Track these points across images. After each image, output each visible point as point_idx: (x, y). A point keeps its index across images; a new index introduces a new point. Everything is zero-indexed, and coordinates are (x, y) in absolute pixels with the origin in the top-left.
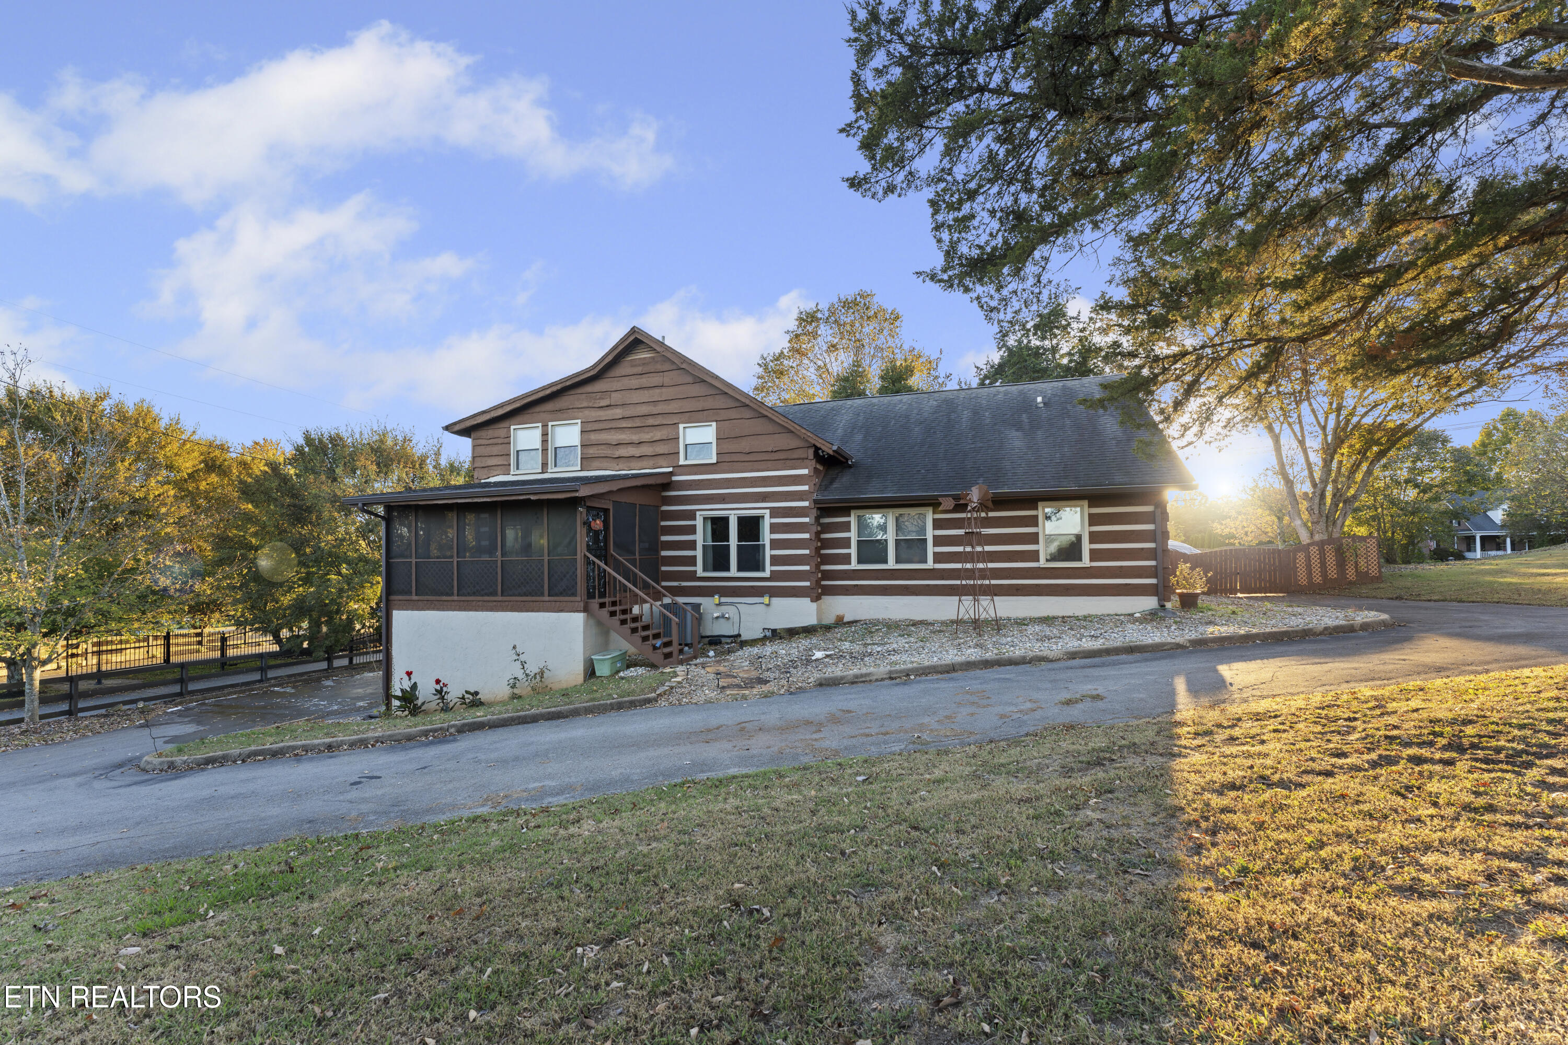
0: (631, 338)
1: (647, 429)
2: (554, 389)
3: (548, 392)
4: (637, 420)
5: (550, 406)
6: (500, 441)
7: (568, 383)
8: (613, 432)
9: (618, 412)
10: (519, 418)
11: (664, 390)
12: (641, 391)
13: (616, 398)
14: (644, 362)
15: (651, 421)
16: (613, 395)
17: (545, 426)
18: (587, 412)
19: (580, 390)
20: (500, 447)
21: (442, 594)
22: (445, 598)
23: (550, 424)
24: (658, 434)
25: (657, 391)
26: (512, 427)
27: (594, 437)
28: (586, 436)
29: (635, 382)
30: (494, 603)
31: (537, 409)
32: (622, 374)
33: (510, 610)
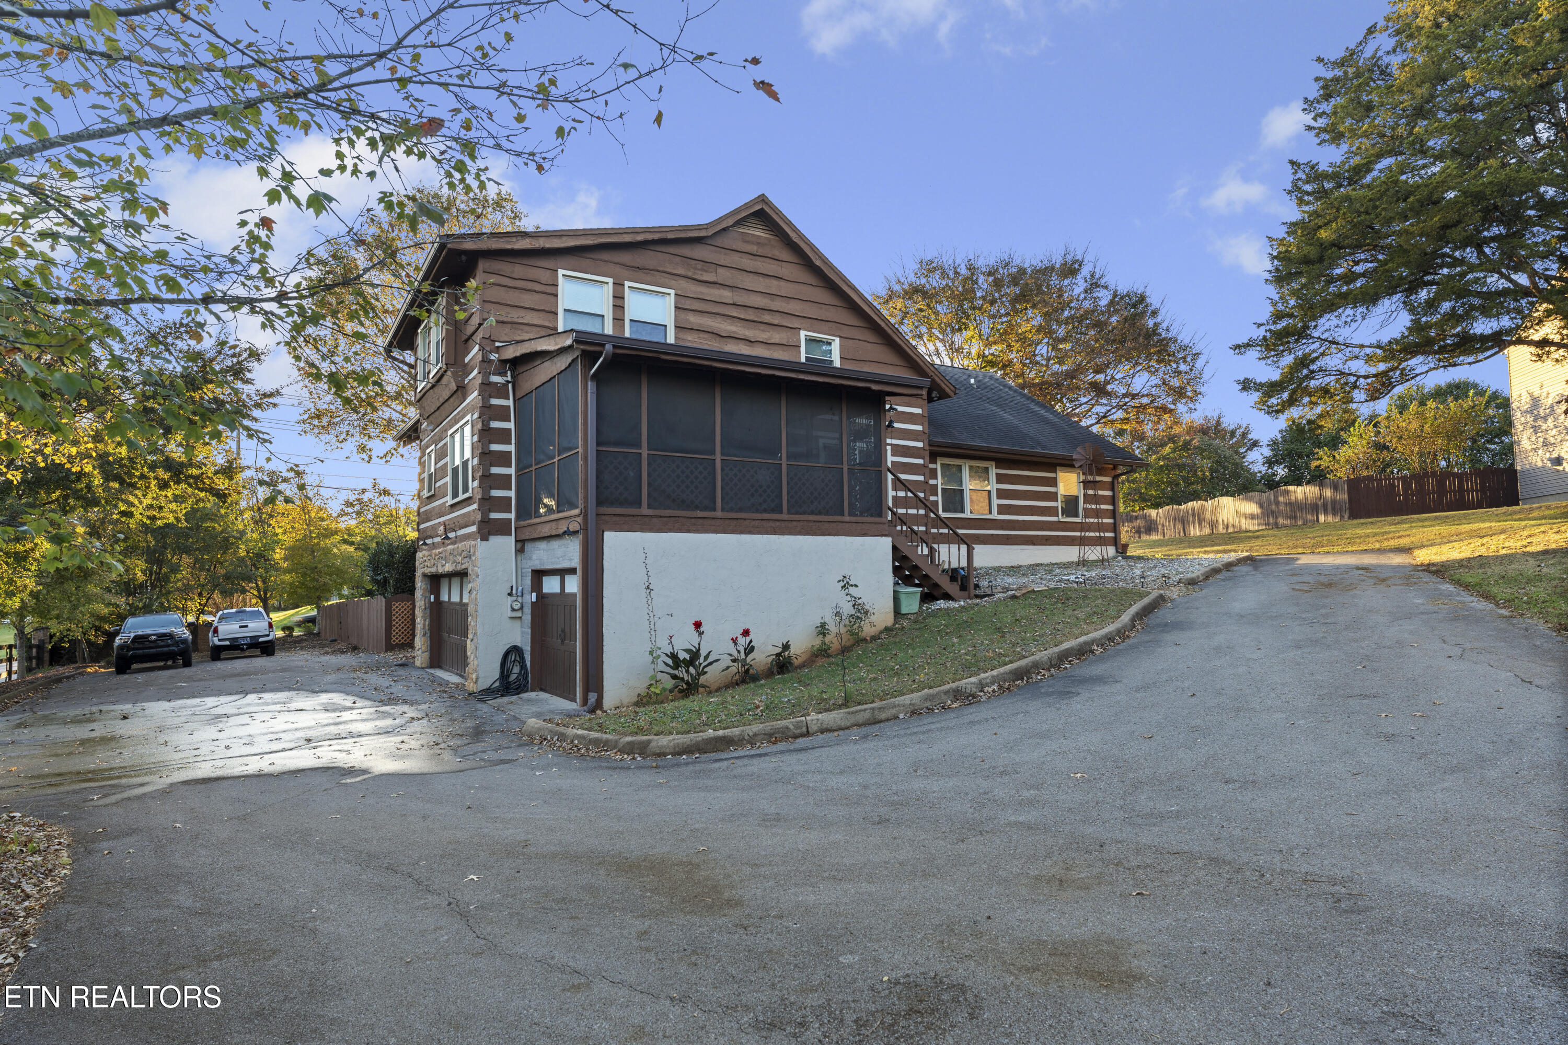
0: (757, 208)
1: (762, 327)
4: (751, 311)
5: (626, 257)
6: (538, 287)
8: (719, 319)
9: (727, 295)
10: (572, 260)
11: (782, 283)
12: (756, 277)
13: (723, 275)
14: (758, 242)
15: (767, 318)
16: (720, 270)
17: (618, 285)
18: (683, 283)
19: (673, 249)
20: (537, 297)
22: (700, 514)
23: (627, 284)
24: (777, 337)
25: (775, 282)
26: (561, 272)
27: (694, 320)
28: (683, 315)
29: (747, 263)
30: (778, 524)
31: (606, 256)
32: (734, 247)
33: (800, 533)
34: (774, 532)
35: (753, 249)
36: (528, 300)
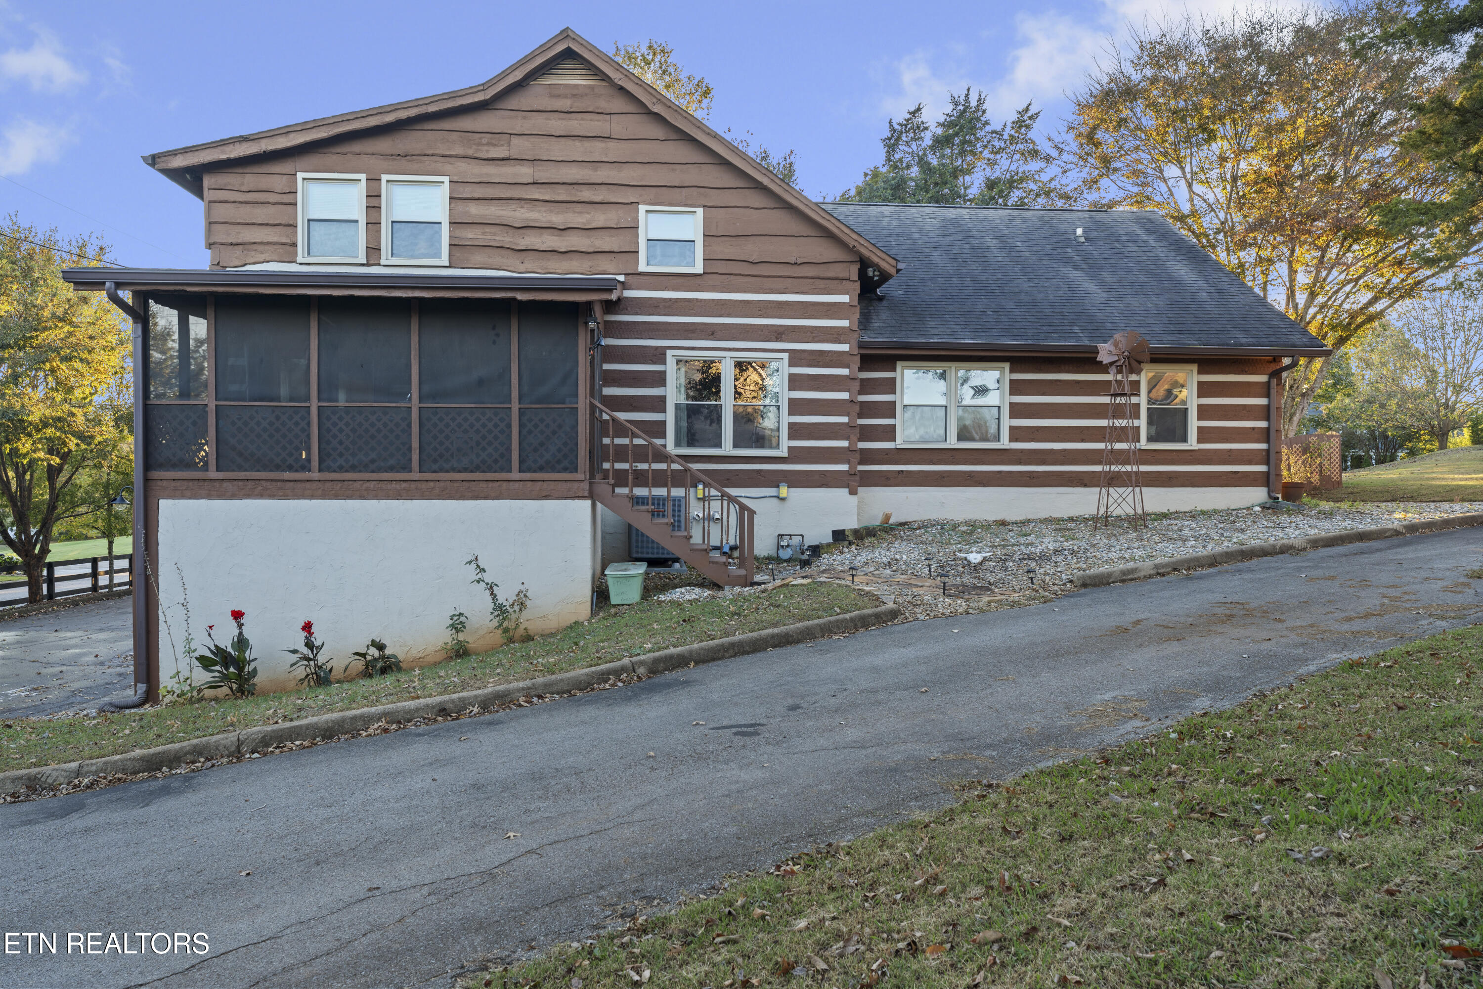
0: (560, 47)
1: (579, 207)
2: (403, 115)
3: (390, 118)
4: (561, 189)
5: (383, 145)
6: (272, 198)
7: (432, 109)
8: (513, 205)
9: (525, 173)
10: (315, 159)
11: (611, 144)
12: (569, 142)
13: (519, 147)
14: (575, 93)
15: (586, 194)
16: (515, 141)
17: (373, 180)
18: (461, 165)
19: (447, 124)
20: (272, 209)
21: (278, 468)
22: (288, 475)
23: (385, 177)
24: (600, 218)
25: (599, 145)
26: (300, 175)
27: (475, 211)
28: (460, 207)
29: (557, 125)
30: (404, 485)
31: (357, 147)
32: (536, 107)
33: (440, 497)
34: (398, 496)
35: (565, 104)
36: (261, 214)
